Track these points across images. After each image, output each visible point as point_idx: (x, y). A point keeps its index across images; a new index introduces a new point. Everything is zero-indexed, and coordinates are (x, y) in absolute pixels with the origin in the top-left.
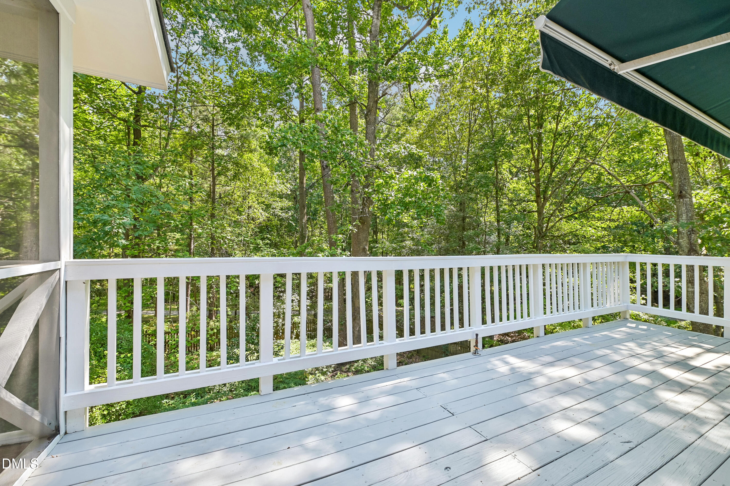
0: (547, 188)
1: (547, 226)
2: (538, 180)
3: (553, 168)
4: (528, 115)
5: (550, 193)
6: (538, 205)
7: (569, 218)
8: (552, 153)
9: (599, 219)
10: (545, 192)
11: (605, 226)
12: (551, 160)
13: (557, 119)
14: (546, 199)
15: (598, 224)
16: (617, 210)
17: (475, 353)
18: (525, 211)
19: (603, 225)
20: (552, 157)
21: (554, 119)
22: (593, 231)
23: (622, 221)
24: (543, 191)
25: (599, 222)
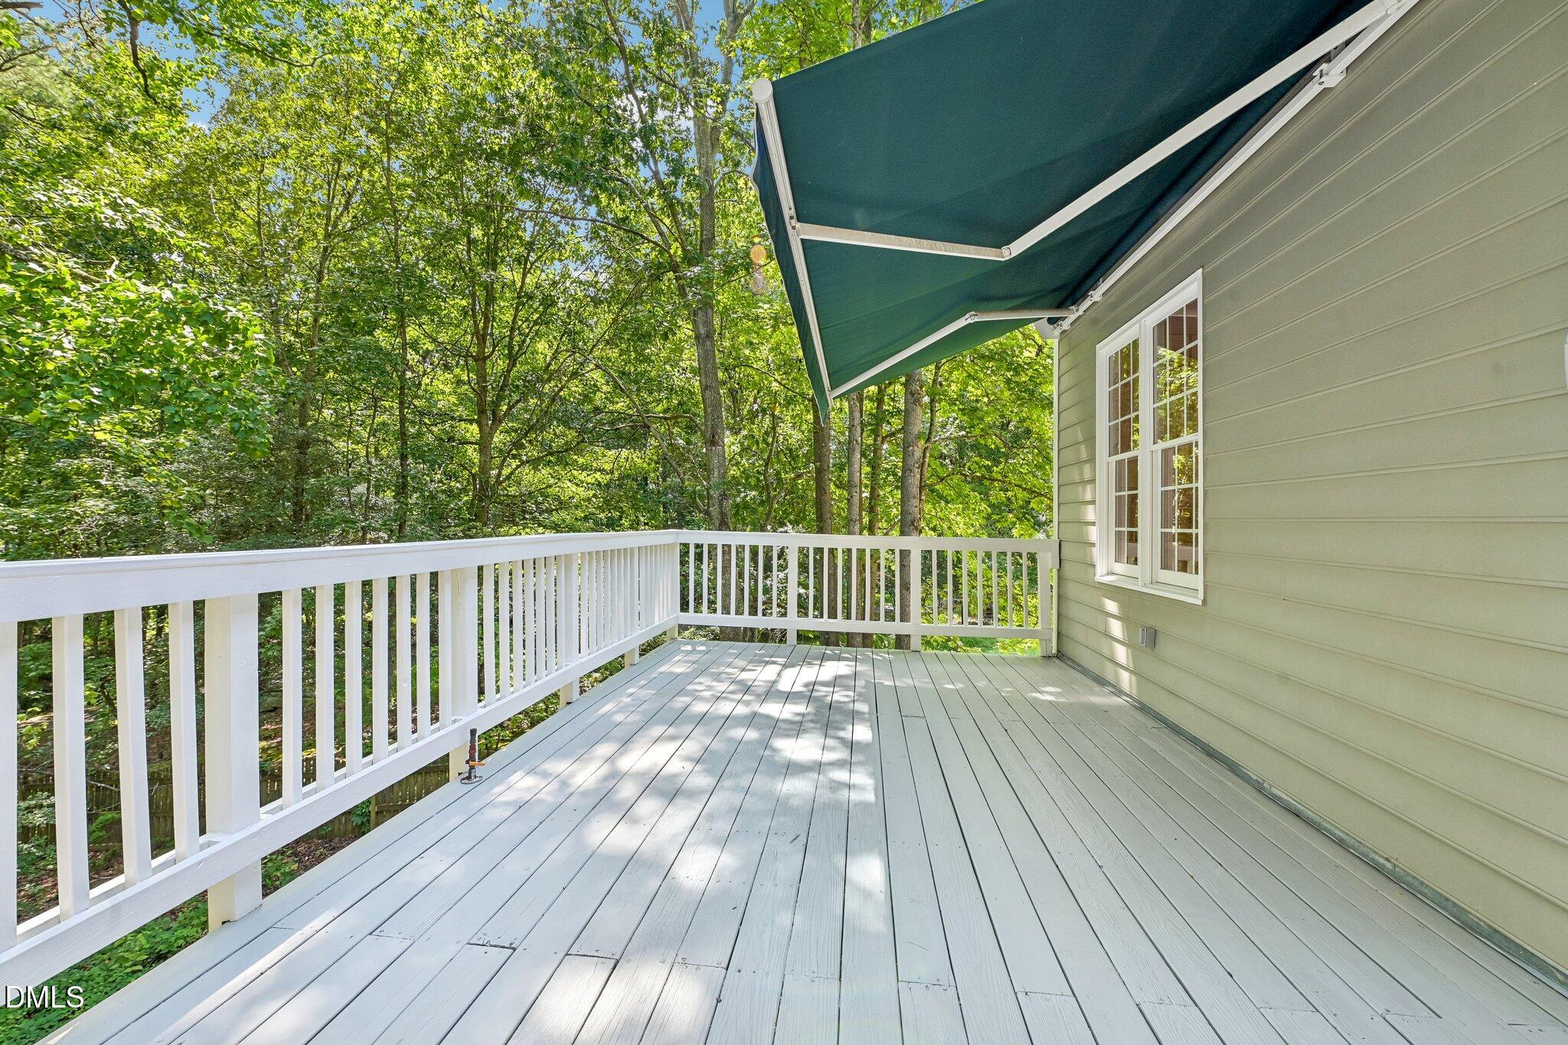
0: (500, 398)
1: (499, 475)
2: (482, 377)
3: (513, 359)
4: (469, 237)
5: (505, 408)
6: (481, 430)
7: (535, 463)
8: (512, 330)
9: (583, 468)
10: (496, 404)
11: (593, 481)
12: (510, 343)
13: (526, 264)
14: (497, 420)
15: (583, 476)
16: (612, 453)
17: (469, 778)
18: (451, 439)
19: (589, 480)
20: (511, 338)
21: (520, 263)
22: (574, 488)
23: (616, 475)
24: (493, 402)
25: (584, 474)
